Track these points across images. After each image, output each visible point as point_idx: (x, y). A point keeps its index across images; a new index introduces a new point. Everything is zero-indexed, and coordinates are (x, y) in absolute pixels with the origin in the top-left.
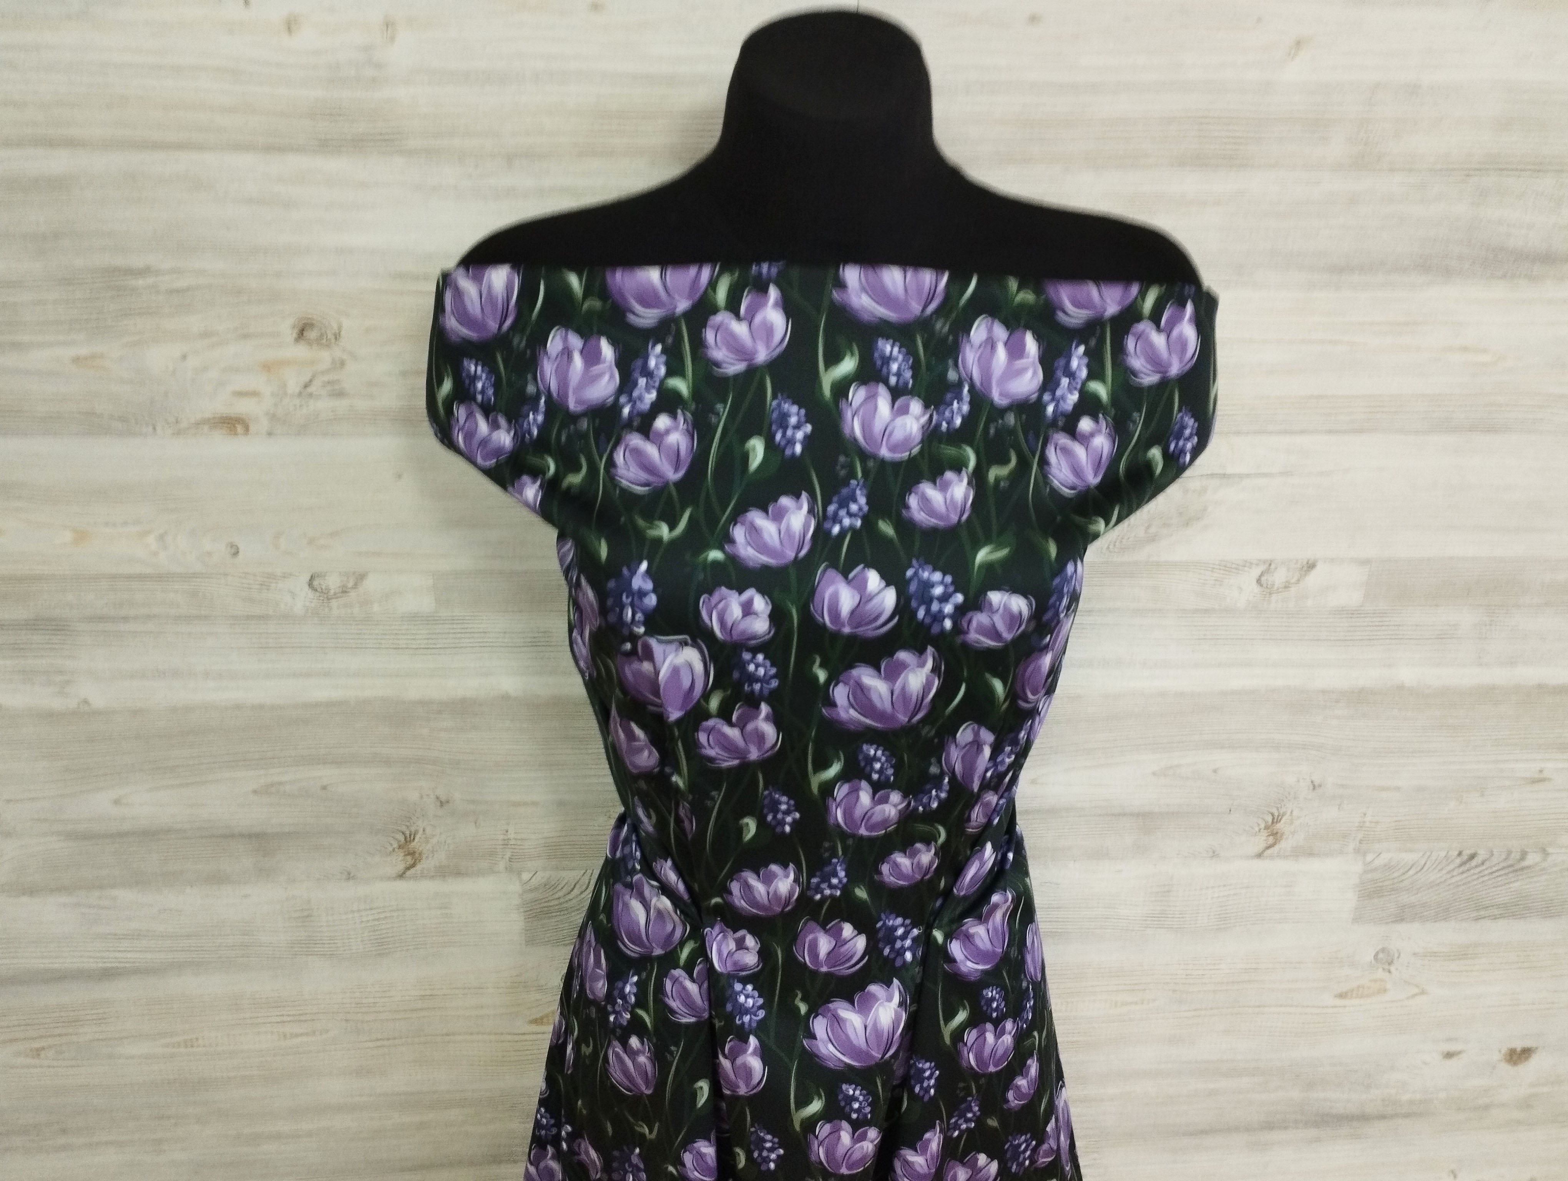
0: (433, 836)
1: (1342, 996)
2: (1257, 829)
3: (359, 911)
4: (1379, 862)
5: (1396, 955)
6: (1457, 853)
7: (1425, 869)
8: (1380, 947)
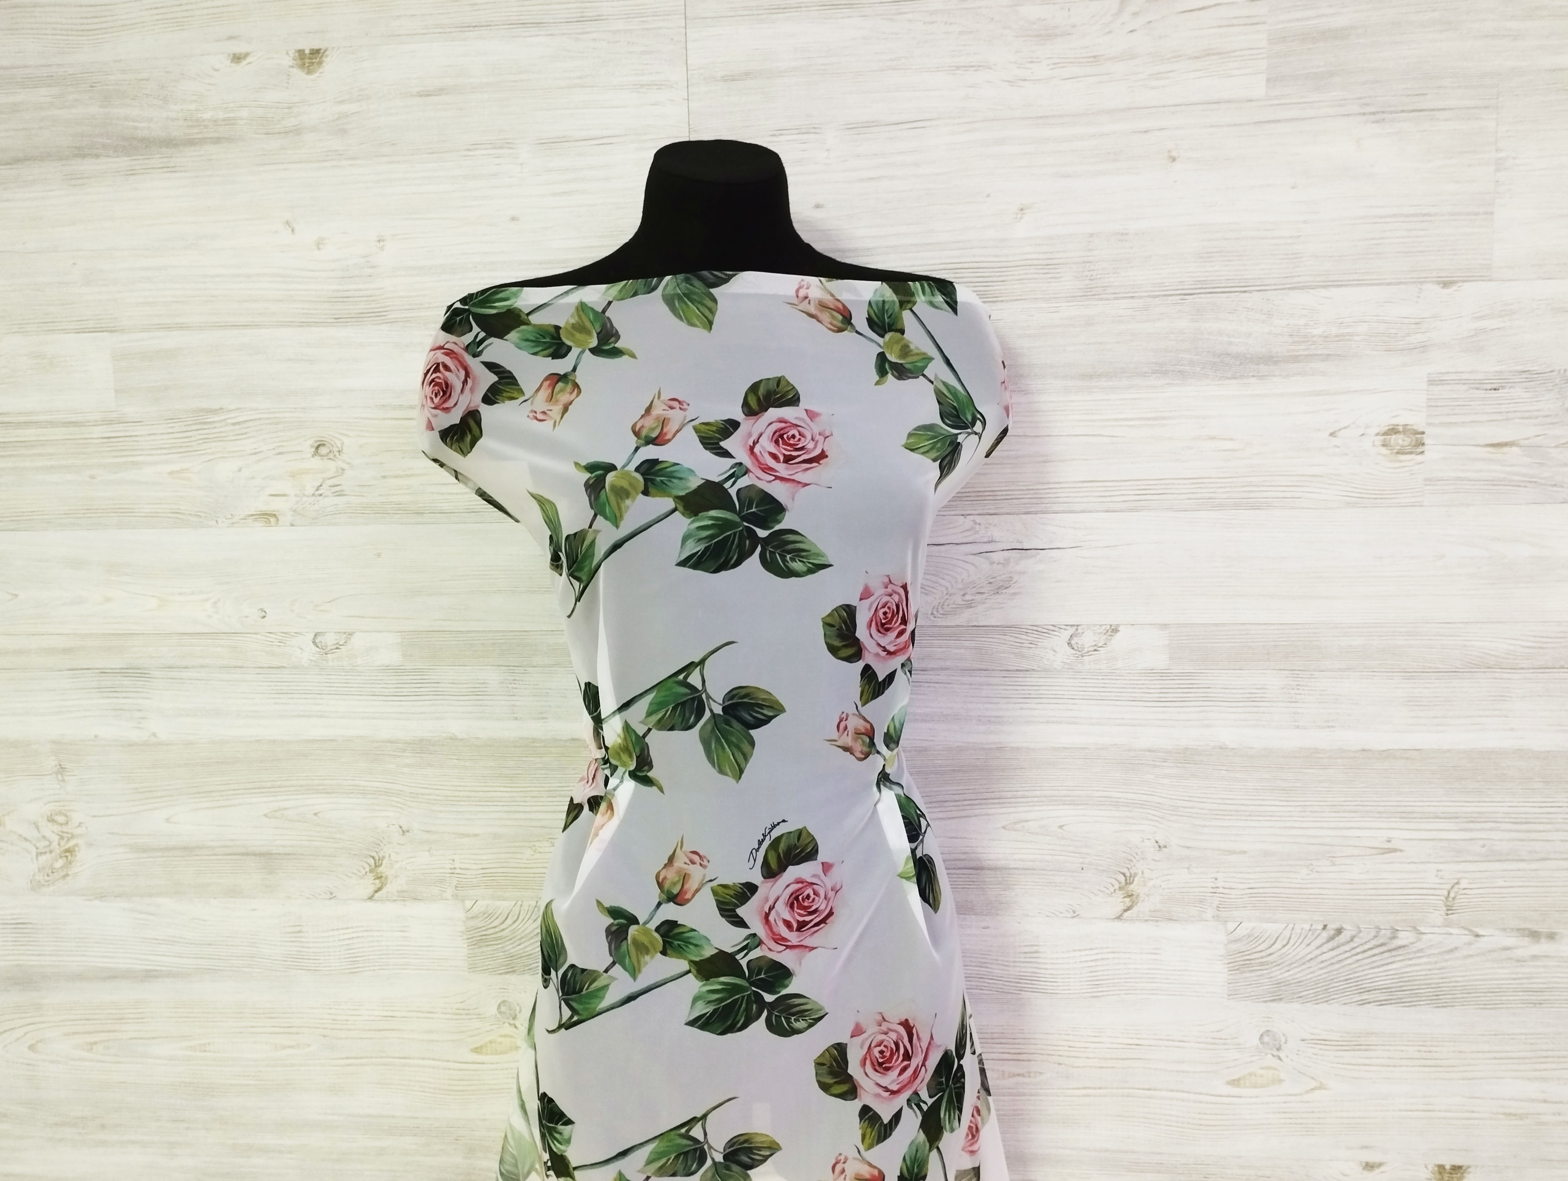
0: (397, 862)
1: (1235, 1083)
2: (1112, 890)
3: (338, 930)
4: (1241, 932)
5: (1283, 1039)
6: (1321, 927)
7: (1292, 942)
8: (1263, 1030)
